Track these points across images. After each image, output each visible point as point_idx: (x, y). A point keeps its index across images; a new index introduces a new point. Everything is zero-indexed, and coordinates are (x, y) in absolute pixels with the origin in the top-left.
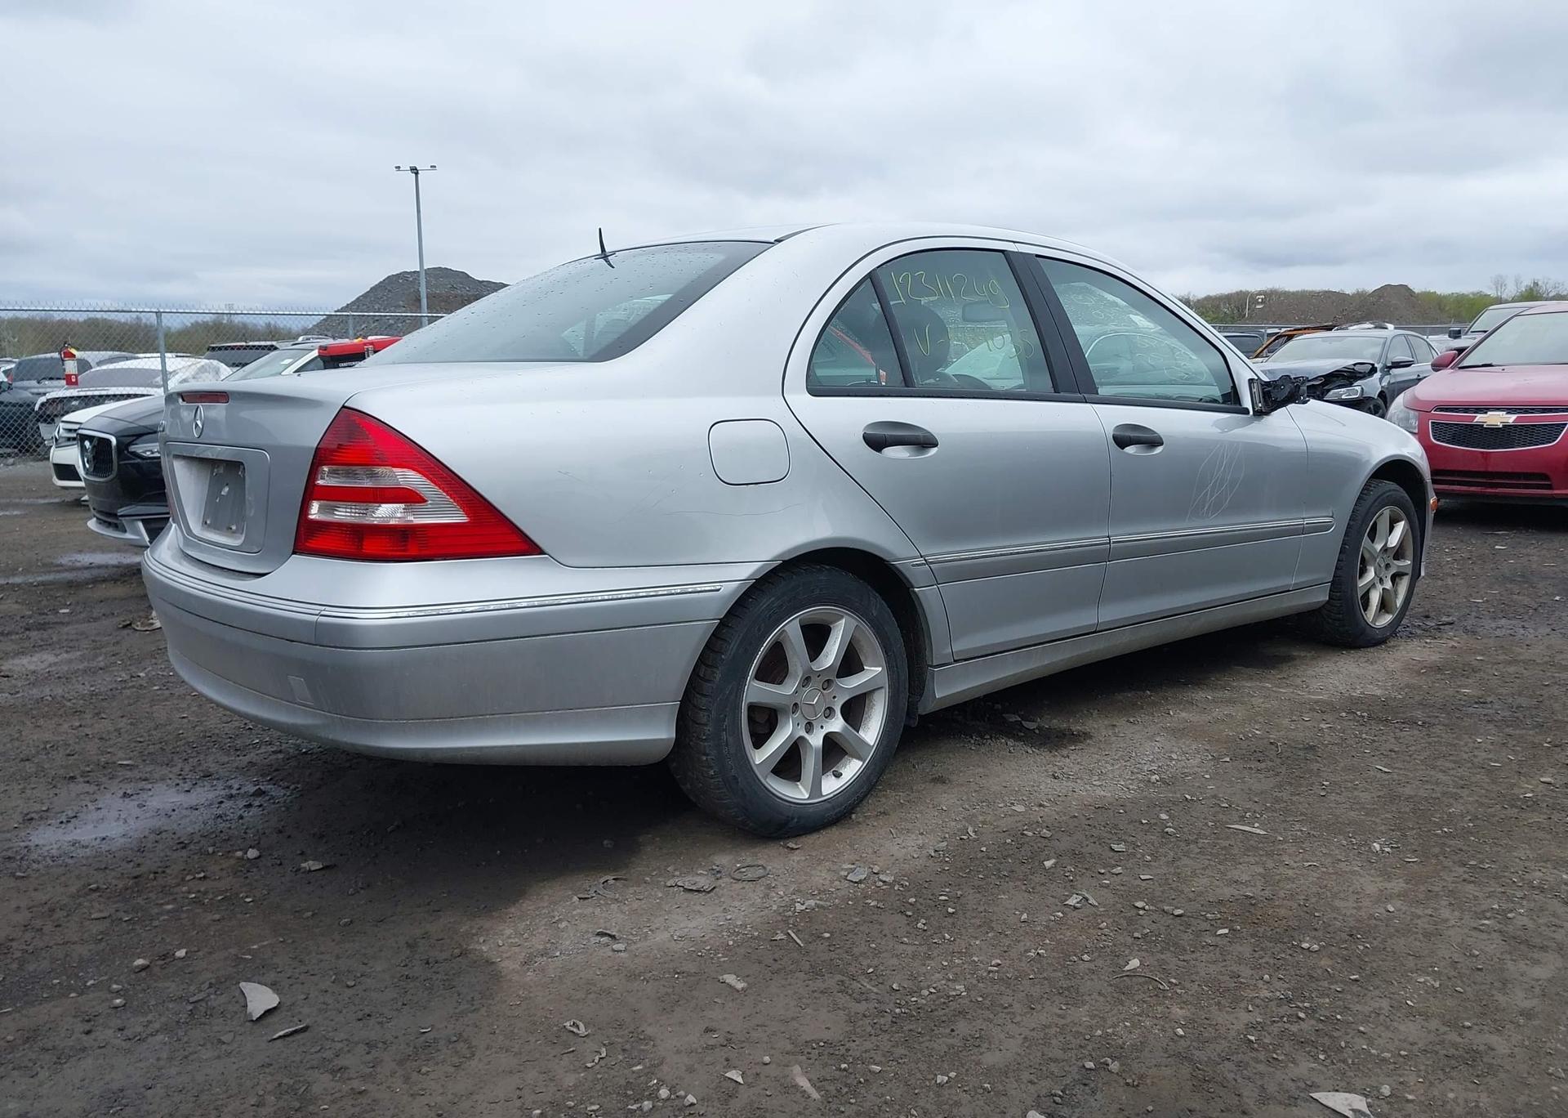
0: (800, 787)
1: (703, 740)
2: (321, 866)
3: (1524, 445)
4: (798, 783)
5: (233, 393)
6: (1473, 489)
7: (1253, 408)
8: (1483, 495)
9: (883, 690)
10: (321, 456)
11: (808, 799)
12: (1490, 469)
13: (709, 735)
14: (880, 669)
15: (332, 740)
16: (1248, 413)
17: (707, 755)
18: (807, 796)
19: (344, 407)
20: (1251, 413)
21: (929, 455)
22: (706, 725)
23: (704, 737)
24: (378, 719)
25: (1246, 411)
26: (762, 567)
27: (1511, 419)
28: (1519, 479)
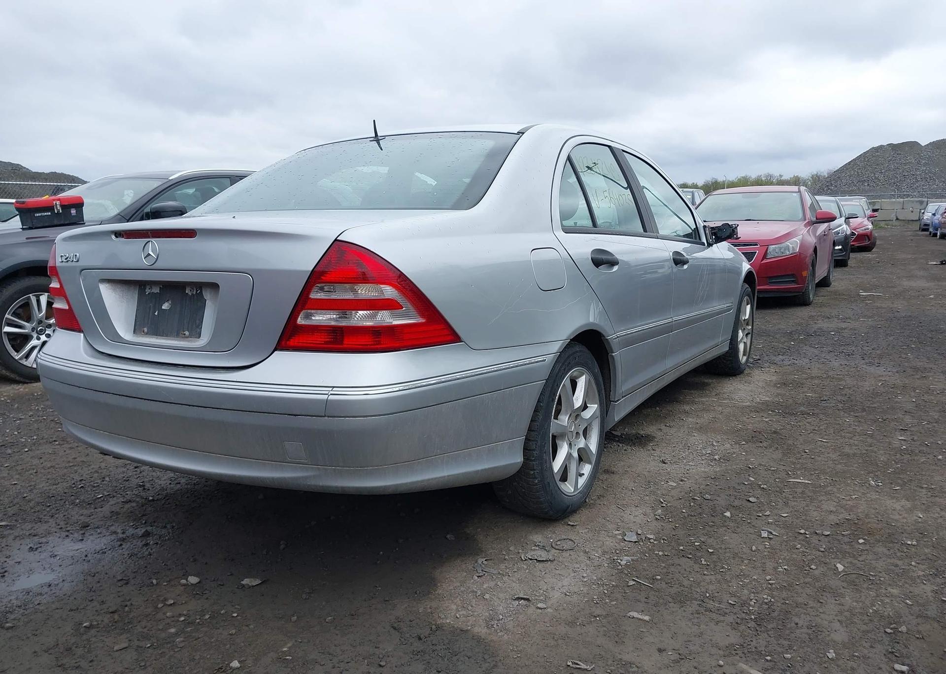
0: (568, 485)
1: (531, 460)
2: (260, 582)
4: (566, 483)
5: (199, 230)
7: (707, 242)
9: (598, 419)
10: (316, 277)
11: (574, 492)
13: (536, 457)
14: (596, 406)
15: (322, 486)
16: (705, 245)
17: (534, 470)
18: (573, 490)
19: (336, 240)
20: (706, 245)
21: (614, 270)
22: (534, 450)
23: (533, 459)
24: (368, 467)
25: (704, 244)
26: (562, 344)
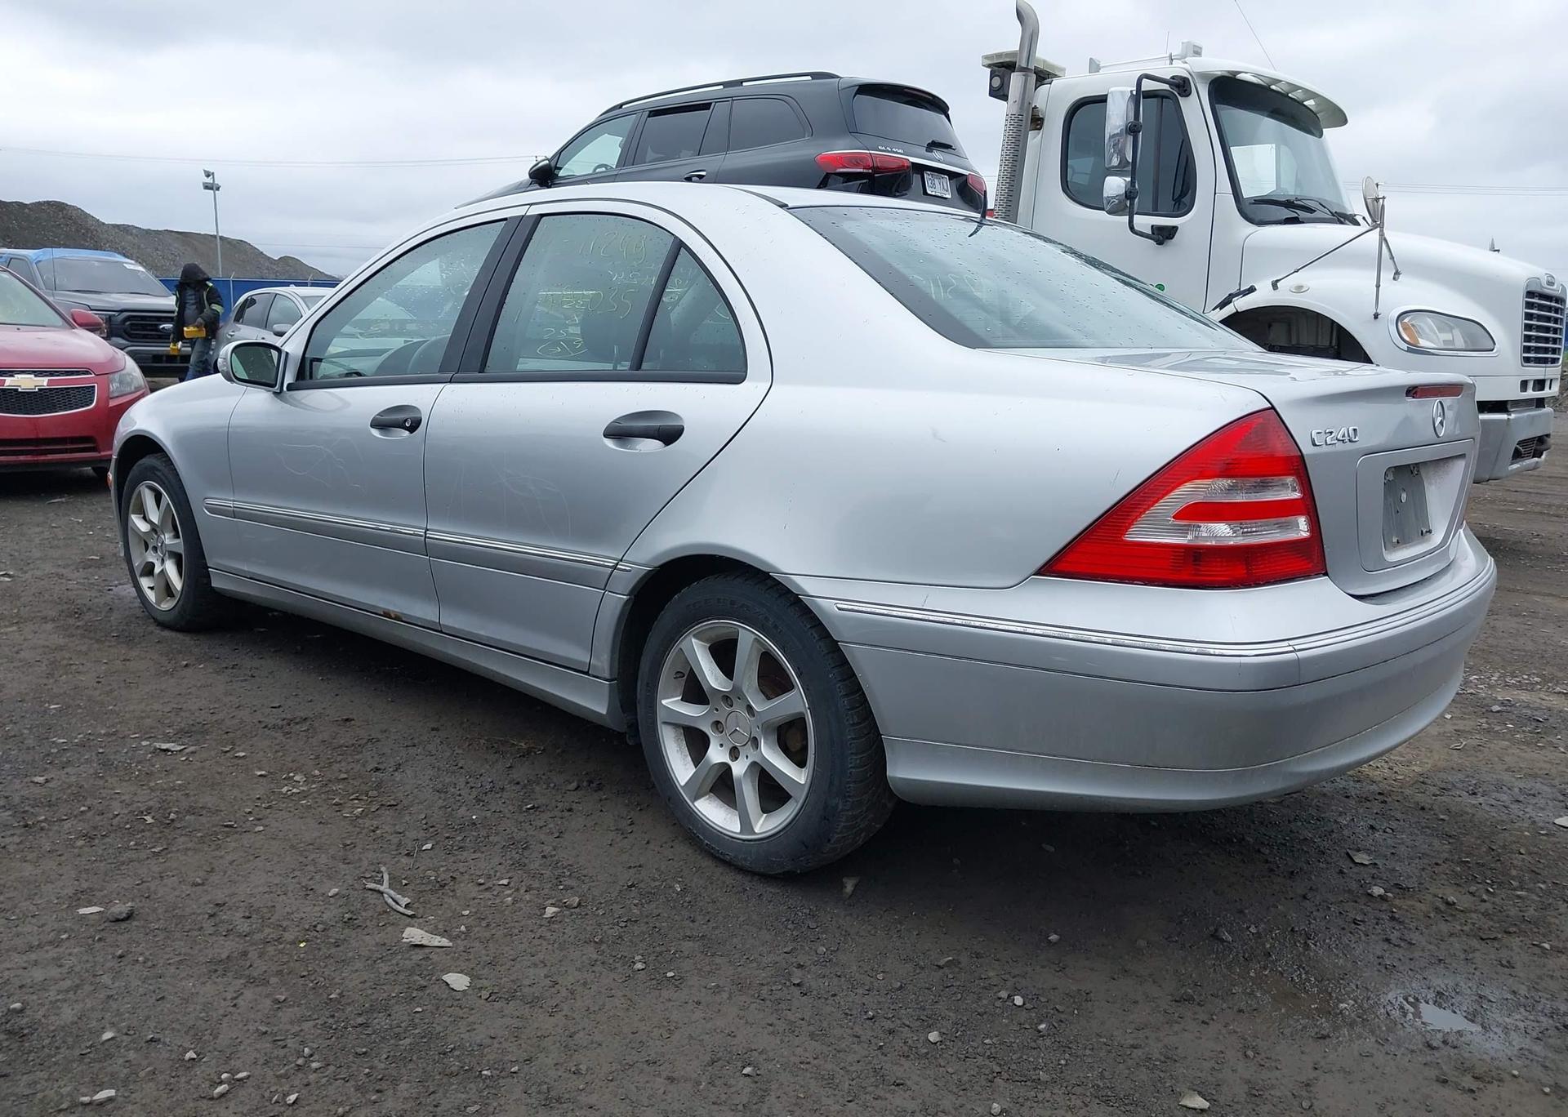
3: (66, 410)
6: (22, 458)
8: (36, 464)
12: (41, 436)
27: (44, 382)
28: (66, 444)
